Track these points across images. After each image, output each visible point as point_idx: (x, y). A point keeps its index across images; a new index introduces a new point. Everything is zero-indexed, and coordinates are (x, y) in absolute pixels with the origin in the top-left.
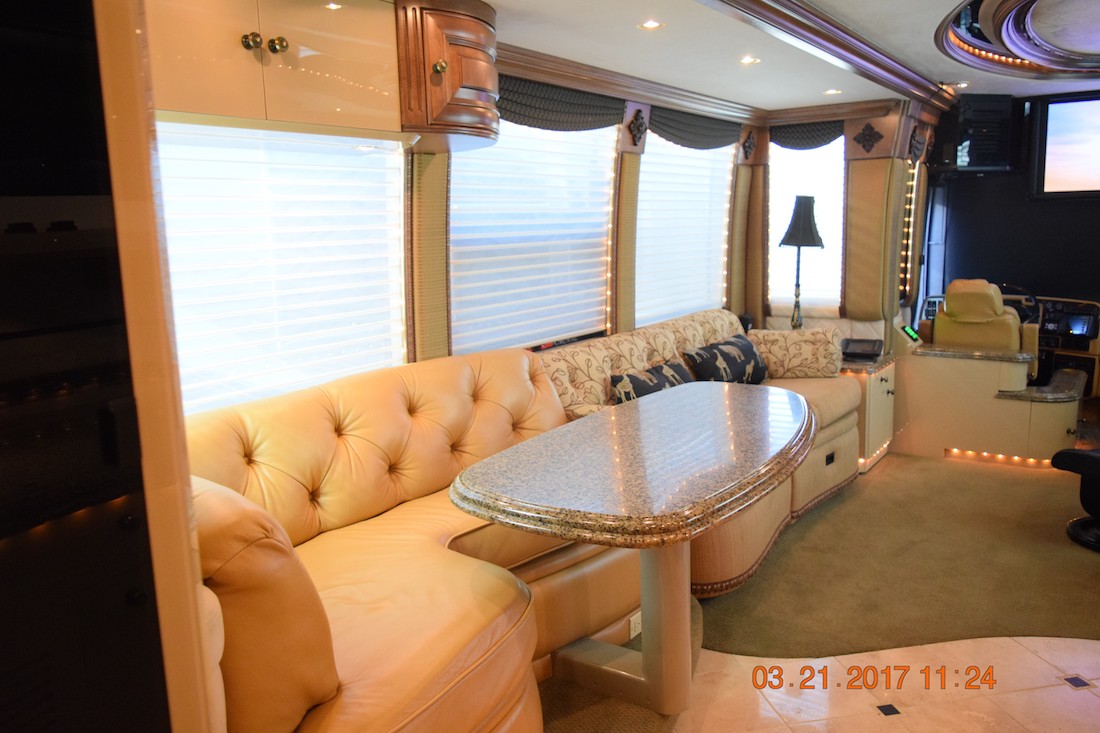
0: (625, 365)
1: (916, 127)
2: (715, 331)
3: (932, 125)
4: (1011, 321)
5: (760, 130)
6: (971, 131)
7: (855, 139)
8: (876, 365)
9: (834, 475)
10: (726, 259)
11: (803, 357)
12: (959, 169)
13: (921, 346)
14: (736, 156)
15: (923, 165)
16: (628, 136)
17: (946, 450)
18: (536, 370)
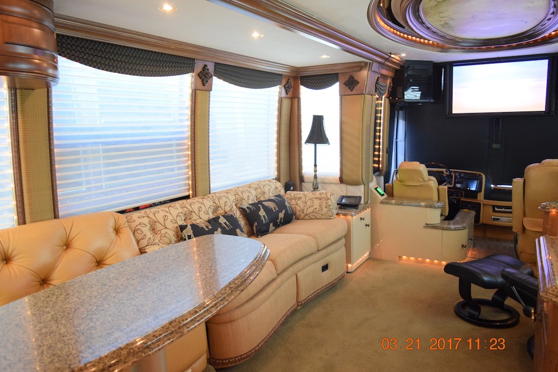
0: (194, 217)
1: (378, 77)
2: (264, 193)
3: (390, 77)
4: (432, 184)
5: (295, 78)
6: (411, 80)
7: (344, 83)
8: (358, 211)
9: (328, 277)
10: (276, 150)
11: (314, 207)
12: (406, 101)
13: (386, 199)
14: (280, 93)
15: (387, 99)
16: (200, 81)
17: (399, 257)
18: (120, 226)
